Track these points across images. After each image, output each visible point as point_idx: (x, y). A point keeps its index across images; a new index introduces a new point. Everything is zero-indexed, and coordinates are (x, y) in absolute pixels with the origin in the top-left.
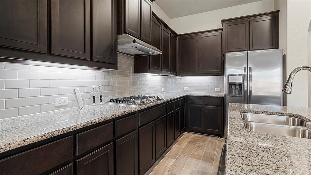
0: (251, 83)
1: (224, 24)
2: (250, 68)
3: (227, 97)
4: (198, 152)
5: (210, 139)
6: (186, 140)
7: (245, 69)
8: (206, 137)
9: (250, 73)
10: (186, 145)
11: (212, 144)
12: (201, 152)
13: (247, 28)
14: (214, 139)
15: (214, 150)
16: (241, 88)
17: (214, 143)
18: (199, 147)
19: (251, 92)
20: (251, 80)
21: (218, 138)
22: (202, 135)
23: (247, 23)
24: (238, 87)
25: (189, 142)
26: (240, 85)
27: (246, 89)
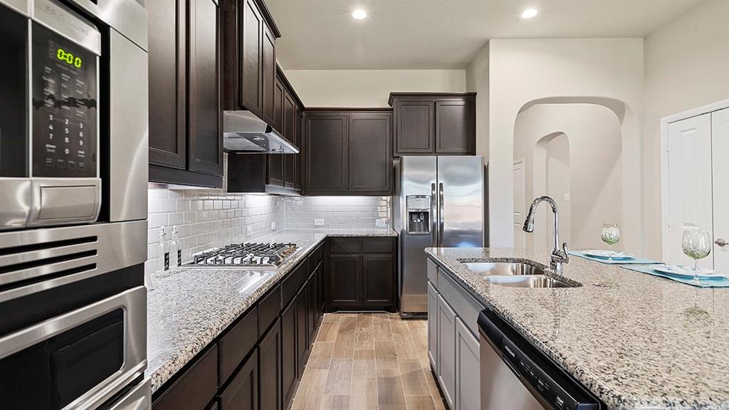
0: (442, 210)
1: (395, 100)
2: (441, 184)
3: (405, 236)
4: (364, 345)
5: (375, 318)
6: (332, 327)
7: (433, 185)
8: (366, 317)
9: (441, 193)
10: (338, 339)
11: (382, 326)
12: (368, 345)
13: (432, 113)
14: (381, 317)
15: (390, 336)
16: (427, 219)
17: (385, 325)
18: (361, 337)
19: (442, 225)
20: (441, 204)
21: (388, 315)
22: (359, 313)
23: (432, 105)
24: (422, 218)
25: (341, 331)
26: (426, 214)
27: (435, 220)
